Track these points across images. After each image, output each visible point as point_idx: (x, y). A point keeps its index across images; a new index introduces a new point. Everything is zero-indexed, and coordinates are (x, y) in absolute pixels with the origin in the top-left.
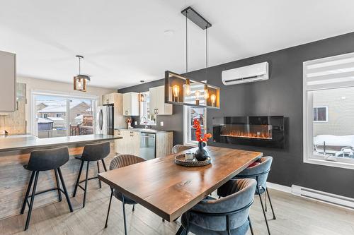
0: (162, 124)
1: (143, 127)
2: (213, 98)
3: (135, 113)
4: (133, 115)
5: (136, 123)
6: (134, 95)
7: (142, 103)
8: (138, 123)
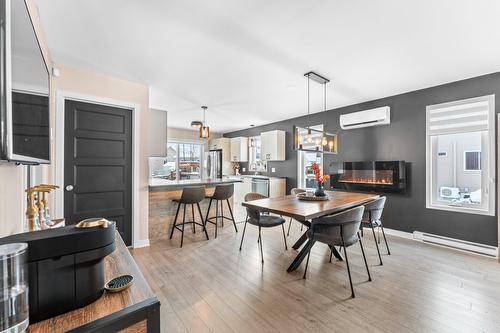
0: (273, 170)
1: (253, 173)
2: (331, 144)
3: (243, 159)
4: (242, 161)
5: (244, 170)
6: (243, 140)
7: (251, 149)
8: (247, 169)
